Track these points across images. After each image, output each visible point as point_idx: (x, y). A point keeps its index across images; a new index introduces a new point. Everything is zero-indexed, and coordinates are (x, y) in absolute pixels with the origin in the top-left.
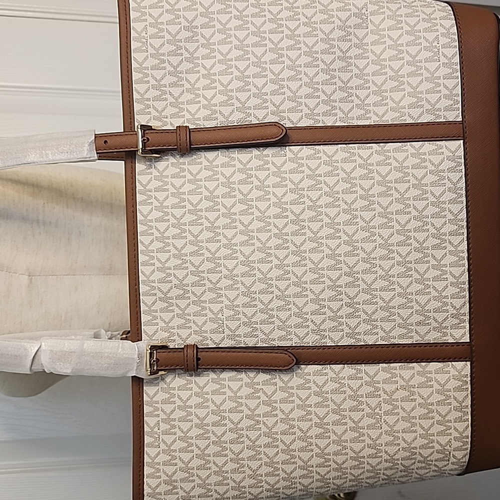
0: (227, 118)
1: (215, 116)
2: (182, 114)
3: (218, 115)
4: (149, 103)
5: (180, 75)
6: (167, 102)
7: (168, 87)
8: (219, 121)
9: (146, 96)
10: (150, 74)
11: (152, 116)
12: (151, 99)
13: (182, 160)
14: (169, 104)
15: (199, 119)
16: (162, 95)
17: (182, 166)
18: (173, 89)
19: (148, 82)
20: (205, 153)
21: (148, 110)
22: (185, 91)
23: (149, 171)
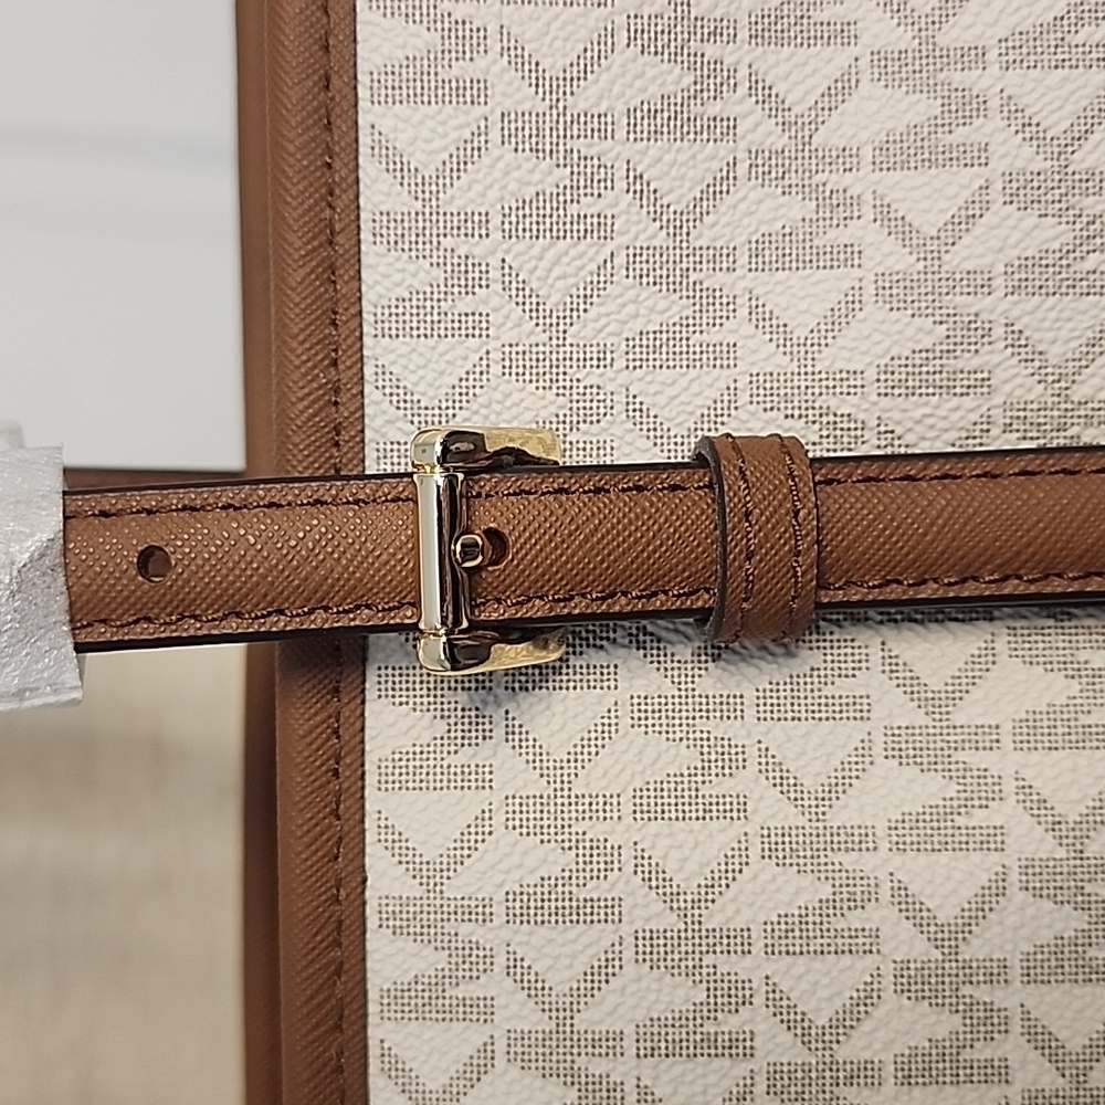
0: (1062, 380)
1: (976, 362)
2: (714, 335)
3: (994, 356)
4: (479, 249)
5: (711, 51)
6: (610, 246)
7: (621, 134)
8: (998, 400)
9: (457, 198)
10: (492, 28)
11: (493, 345)
12: (496, 220)
13: (713, 681)
14: (620, 260)
15: (848, 381)
16: (573, 192)
17: (718, 728)
18: (655, 148)
19: (476, 91)
20: (889, 632)
21: (467, 303)
22: (742, 169)
23: (465, 756)
